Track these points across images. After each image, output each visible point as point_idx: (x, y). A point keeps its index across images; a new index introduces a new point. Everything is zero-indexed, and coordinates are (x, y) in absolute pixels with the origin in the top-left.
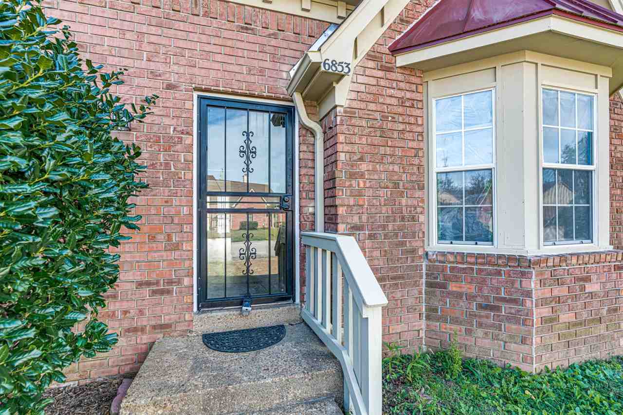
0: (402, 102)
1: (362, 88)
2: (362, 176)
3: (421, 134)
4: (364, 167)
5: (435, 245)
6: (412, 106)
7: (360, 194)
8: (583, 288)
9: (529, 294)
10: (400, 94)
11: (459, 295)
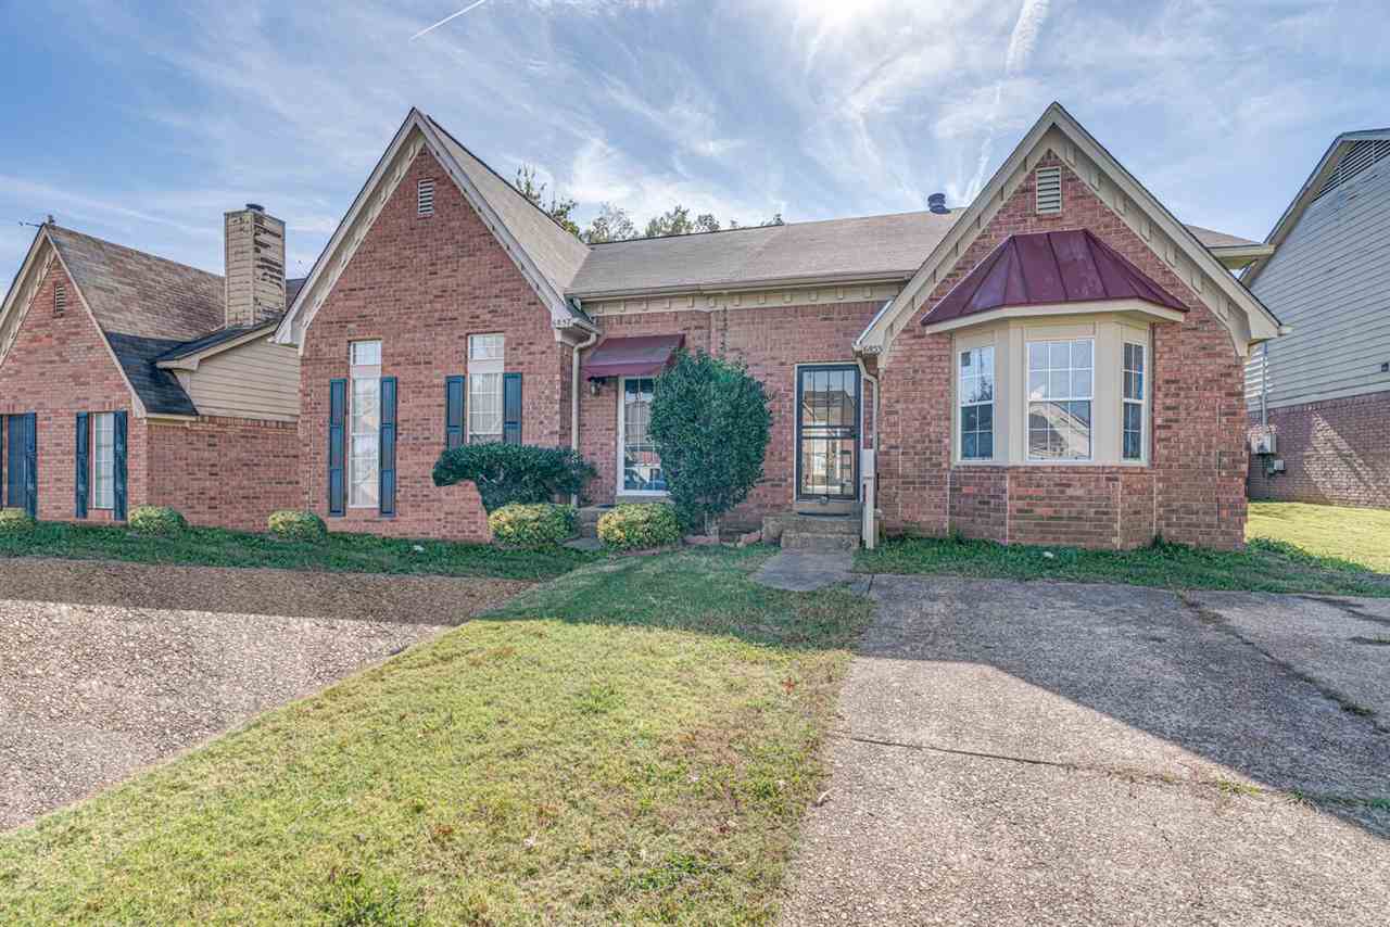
0: (931, 358)
1: (899, 354)
2: (897, 413)
3: (948, 380)
4: (899, 407)
5: (958, 459)
6: (940, 360)
7: (895, 424)
8: (1062, 492)
9: (1004, 491)
10: (929, 353)
11: (967, 495)
